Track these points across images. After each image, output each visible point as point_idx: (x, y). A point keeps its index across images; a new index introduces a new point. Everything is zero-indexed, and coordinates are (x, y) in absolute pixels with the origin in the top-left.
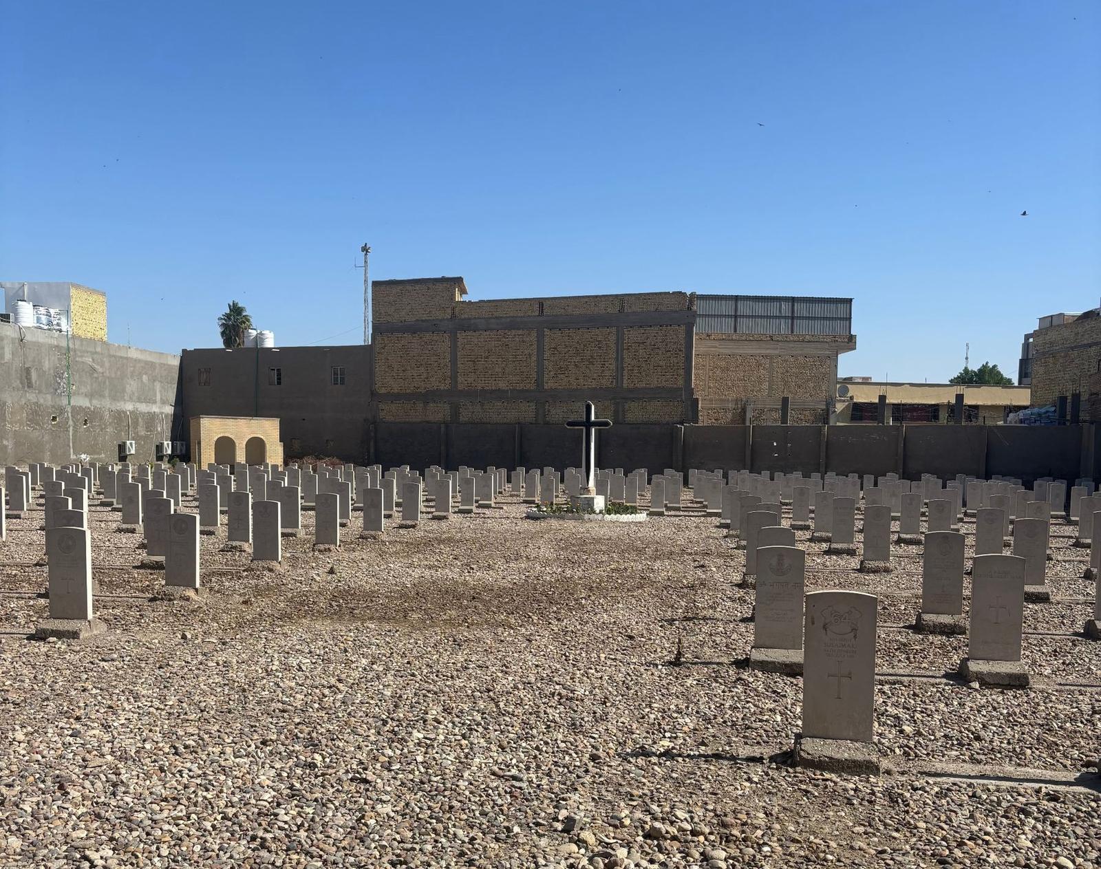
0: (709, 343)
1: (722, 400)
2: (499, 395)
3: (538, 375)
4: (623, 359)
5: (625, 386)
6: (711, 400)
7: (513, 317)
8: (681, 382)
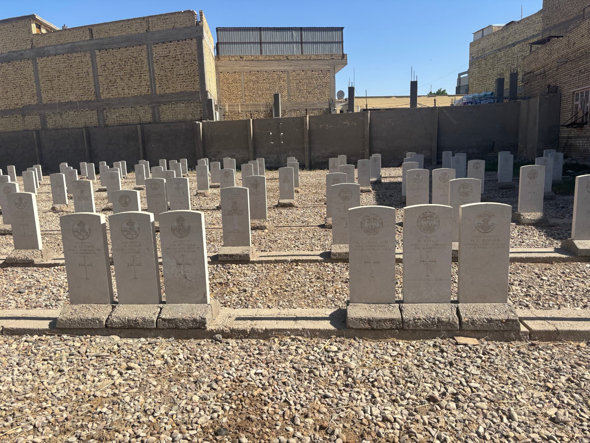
0: (243, 63)
1: (255, 105)
2: (71, 105)
3: (95, 88)
4: (154, 70)
5: (158, 93)
6: (248, 105)
7: (73, 42)
8: (197, 87)
